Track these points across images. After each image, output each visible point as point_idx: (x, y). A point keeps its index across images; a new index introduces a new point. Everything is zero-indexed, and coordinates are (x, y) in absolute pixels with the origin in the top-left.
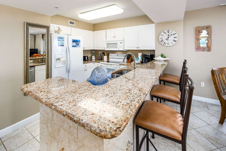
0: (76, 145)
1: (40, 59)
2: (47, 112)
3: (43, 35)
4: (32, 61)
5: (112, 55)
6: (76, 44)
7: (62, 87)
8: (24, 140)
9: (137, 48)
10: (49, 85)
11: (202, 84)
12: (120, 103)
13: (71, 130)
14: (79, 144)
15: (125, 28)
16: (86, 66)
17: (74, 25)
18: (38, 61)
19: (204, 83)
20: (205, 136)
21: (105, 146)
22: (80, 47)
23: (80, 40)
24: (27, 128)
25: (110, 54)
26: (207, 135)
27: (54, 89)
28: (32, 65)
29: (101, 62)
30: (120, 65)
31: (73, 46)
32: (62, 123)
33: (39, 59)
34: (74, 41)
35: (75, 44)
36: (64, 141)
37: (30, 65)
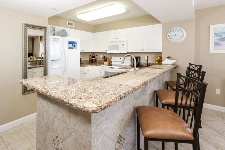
0: (69, 132)
1: (38, 61)
2: (43, 105)
3: (41, 37)
4: (30, 63)
5: (115, 58)
6: (73, 45)
7: (57, 82)
8: (21, 136)
9: (141, 50)
10: (46, 80)
11: (218, 91)
12: (107, 93)
13: (64, 119)
14: (71, 131)
15: (128, 29)
16: (85, 69)
17: (73, 26)
18: (36, 64)
19: (219, 90)
20: (214, 145)
21: (93, 130)
22: (77, 49)
23: (77, 42)
24: (25, 126)
25: (112, 57)
26: (216, 144)
27: (50, 83)
28: (30, 66)
29: (102, 66)
30: (122, 68)
31: (69, 48)
32: (57, 113)
33: (36, 61)
34: (70, 43)
35: (71, 46)
36: (58, 130)
37: (28, 66)
